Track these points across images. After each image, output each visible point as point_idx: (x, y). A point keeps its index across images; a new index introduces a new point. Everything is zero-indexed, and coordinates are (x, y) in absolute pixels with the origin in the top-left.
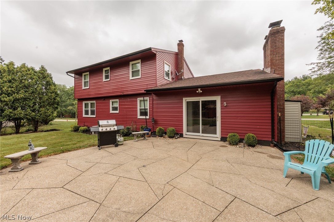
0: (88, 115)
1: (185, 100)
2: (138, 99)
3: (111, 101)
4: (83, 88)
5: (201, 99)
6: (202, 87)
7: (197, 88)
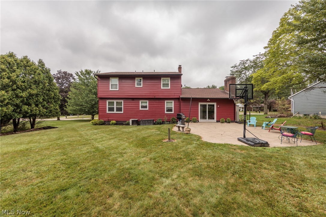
0: (114, 111)
1: (200, 104)
2: (165, 101)
3: (140, 101)
4: (110, 89)
5: (208, 104)
6: (210, 99)
7: (207, 99)
